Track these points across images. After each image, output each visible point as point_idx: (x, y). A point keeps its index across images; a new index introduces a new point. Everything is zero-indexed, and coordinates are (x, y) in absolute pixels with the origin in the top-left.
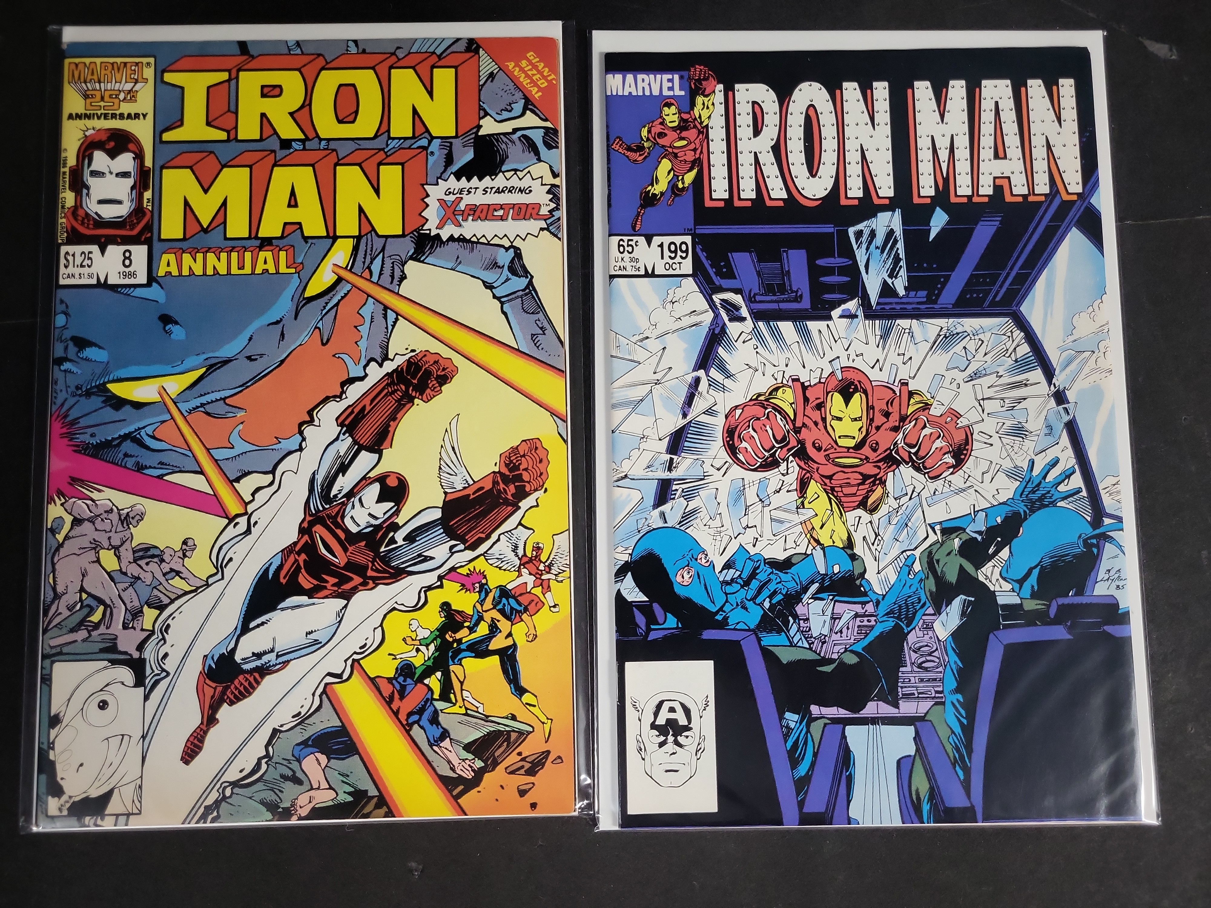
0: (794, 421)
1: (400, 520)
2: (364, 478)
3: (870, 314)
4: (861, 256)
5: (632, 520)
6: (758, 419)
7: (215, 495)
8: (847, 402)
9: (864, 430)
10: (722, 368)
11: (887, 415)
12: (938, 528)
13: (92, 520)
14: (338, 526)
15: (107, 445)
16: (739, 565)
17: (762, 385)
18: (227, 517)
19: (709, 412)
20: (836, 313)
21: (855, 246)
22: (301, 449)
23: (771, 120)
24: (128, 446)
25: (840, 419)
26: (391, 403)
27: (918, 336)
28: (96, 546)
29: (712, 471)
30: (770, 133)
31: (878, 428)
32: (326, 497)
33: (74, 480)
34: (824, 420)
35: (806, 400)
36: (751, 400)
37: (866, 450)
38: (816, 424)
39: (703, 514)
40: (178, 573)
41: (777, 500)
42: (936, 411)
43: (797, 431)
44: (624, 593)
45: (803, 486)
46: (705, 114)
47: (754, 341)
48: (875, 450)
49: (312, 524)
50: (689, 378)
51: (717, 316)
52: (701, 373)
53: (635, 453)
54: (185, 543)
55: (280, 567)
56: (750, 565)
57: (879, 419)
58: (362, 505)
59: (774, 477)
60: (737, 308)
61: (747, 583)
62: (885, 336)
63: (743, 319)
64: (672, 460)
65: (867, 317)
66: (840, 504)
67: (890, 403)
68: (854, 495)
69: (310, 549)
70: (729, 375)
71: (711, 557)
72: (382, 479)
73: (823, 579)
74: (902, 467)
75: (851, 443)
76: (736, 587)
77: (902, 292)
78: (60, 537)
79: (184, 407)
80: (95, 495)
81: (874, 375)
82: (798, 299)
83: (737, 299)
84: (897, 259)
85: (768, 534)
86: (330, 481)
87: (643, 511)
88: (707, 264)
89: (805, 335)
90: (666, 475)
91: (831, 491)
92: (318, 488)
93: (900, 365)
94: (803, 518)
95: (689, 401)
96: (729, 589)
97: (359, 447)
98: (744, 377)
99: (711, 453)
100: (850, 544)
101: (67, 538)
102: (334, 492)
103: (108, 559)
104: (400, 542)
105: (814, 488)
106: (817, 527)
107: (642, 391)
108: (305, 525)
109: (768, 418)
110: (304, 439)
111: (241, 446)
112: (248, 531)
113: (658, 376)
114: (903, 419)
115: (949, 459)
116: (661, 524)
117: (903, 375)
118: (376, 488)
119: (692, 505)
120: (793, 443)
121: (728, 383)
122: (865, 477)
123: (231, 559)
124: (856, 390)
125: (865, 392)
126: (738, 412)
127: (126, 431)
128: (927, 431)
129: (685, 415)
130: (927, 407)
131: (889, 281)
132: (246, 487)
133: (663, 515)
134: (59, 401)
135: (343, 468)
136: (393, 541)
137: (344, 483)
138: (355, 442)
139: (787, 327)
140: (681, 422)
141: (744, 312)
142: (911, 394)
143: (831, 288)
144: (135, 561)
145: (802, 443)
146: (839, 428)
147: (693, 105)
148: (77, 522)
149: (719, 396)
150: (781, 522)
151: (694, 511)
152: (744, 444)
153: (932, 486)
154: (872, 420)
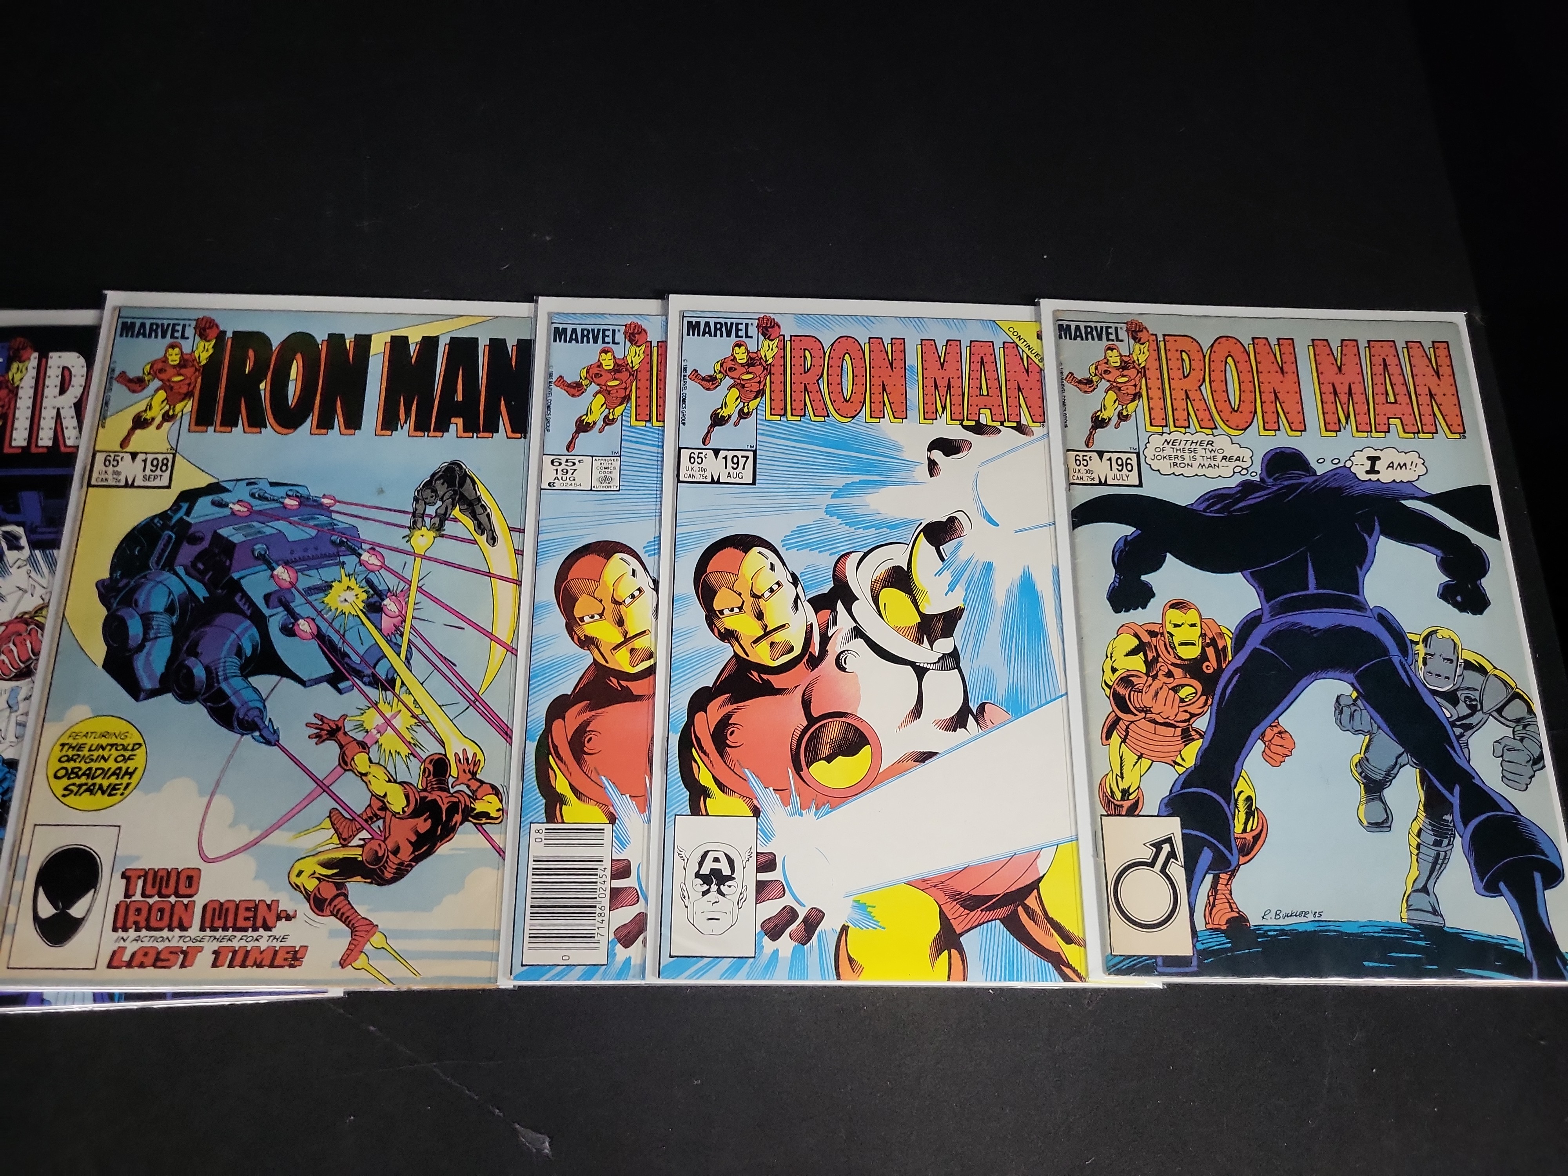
23: (78, 381)
30: (74, 392)
46: (17, 377)
147: (8, 369)
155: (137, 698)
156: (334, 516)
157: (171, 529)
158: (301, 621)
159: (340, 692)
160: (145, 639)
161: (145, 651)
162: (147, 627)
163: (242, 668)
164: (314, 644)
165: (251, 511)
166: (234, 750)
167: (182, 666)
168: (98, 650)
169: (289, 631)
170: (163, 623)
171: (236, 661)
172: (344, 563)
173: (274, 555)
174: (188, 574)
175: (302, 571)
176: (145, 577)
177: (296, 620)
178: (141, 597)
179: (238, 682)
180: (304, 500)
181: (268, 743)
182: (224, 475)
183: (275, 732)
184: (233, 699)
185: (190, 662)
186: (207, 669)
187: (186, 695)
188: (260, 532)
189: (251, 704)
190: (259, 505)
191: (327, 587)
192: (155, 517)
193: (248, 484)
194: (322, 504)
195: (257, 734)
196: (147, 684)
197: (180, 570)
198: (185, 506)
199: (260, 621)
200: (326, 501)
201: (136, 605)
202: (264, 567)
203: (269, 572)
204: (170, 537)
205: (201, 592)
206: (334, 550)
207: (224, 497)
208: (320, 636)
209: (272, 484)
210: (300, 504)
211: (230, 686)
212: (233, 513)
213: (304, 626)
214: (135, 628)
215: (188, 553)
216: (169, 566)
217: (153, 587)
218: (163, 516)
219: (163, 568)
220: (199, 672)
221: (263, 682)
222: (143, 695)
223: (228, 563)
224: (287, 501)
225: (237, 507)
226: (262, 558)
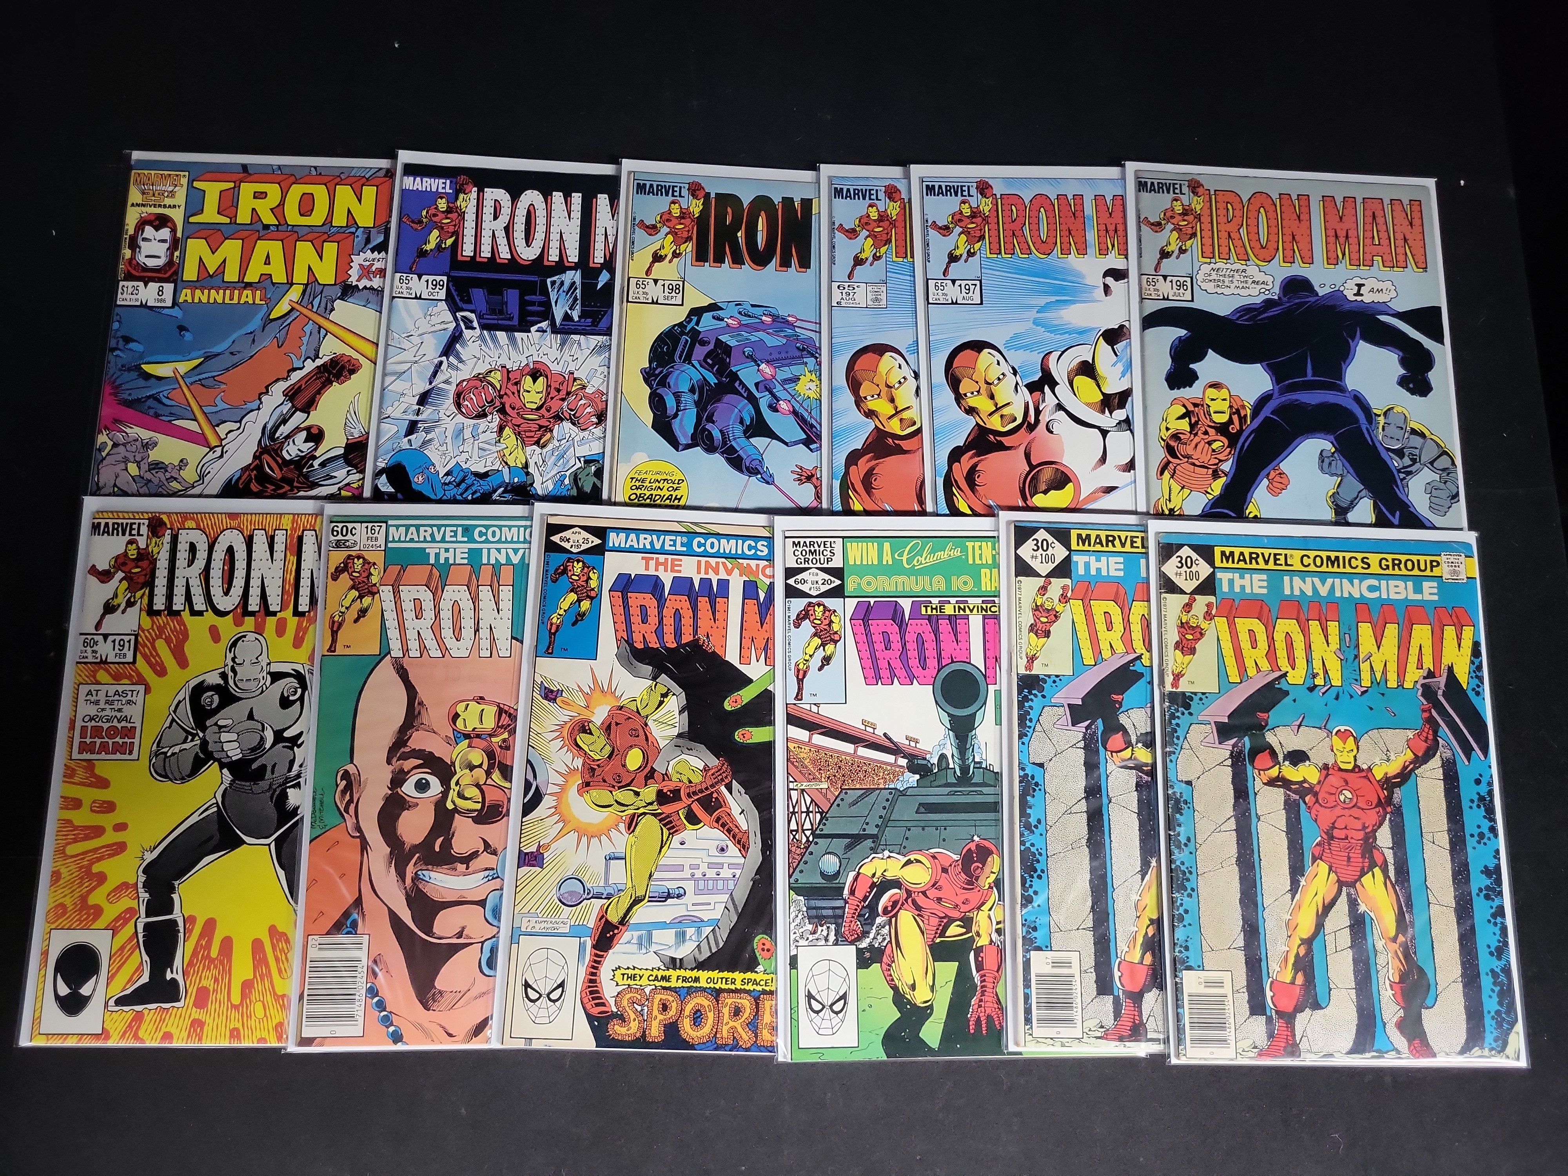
0: (499, 391)
2: (297, 428)
3: (555, 330)
4: (553, 296)
5: (390, 442)
7: (202, 433)
8: (534, 382)
9: (543, 400)
10: (458, 357)
11: (558, 391)
14: (278, 456)
15: (138, 401)
17: (482, 368)
18: (209, 447)
19: (446, 382)
20: (533, 329)
21: (550, 290)
22: (259, 409)
23: (506, 211)
24: (151, 403)
25: (529, 392)
26: (319, 383)
27: (583, 346)
29: (445, 417)
30: (504, 219)
31: (552, 398)
32: (272, 437)
33: (116, 421)
34: (519, 392)
35: (509, 379)
37: (543, 411)
38: (513, 393)
39: (436, 442)
41: (483, 437)
42: (589, 390)
43: (501, 397)
45: (501, 429)
47: (480, 342)
48: (548, 411)
49: (261, 453)
50: (436, 361)
51: (458, 325)
52: (444, 359)
53: (396, 404)
55: (240, 478)
57: (553, 393)
58: (294, 443)
59: (483, 423)
60: (471, 322)
62: (563, 344)
63: (474, 328)
64: (419, 409)
65: (553, 332)
66: (523, 442)
67: (562, 384)
69: (259, 468)
70: (461, 361)
72: (308, 429)
74: (564, 422)
75: (534, 406)
77: (576, 319)
79: (188, 381)
81: (555, 368)
82: (511, 319)
83: (471, 316)
84: (576, 299)
85: (475, 457)
86: (276, 428)
87: (398, 438)
88: (455, 294)
89: (513, 341)
90: (415, 418)
91: (518, 434)
92: (267, 432)
93: (570, 362)
94: (499, 449)
95: (435, 374)
97: (295, 409)
98: (470, 363)
99: (445, 407)
102: (277, 435)
103: (133, 469)
105: (507, 431)
107: (406, 367)
108: (258, 454)
110: (261, 403)
111: (221, 405)
112: (221, 456)
113: (417, 359)
114: (568, 394)
115: (595, 420)
116: (408, 447)
117: (571, 368)
118: (304, 434)
119: (429, 437)
120: (498, 404)
121: (460, 365)
122: (541, 427)
123: (209, 472)
124: (541, 375)
125: (547, 377)
126: (465, 383)
127: (151, 393)
128: (582, 402)
129: (431, 383)
130: (584, 387)
131: (569, 312)
132: (222, 429)
133: (410, 441)
134: (110, 374)
135: (284, 421)
137: (284, 430)
138: (293, 406)
139: (501, 335)
140: (428, 387)
141: (475, 324)
142: (575, 380)
143: (533, 314)
145: (503, 404)
146: (527, 397)
149: (454, 373)
150: (484, 450)
151: (430, 440)
152: (466, 403)
154: (549, 393)
155: (677, 450)
156: (797, 329)
157: (687, 334)
158: (781, 402)
159: (812, 451)
160: (678, 410)
161: (679, 417)
162: (678, 402)
163: (745, 432)
164: (792, 419)
165: (740, 325)
166: (746, 487)
167: (704, 429)
168: (647, 416)
169: (774, 408)
170: (689, 400)
171: (740, 427)
172: (806, 363)
173: (758, 355)
174: (701, 366)
175: (778, 367)
176: (672, 367)
177: (778, 401)
178: (671, 380)
179: (743, 442)
180: (775, 318)
181: (768, 483)
182: (718, 298)
183: (771, 476)
184: (741, 453)
185: (709, 426)
186: (721, 432)
187: (711, 449)
188: (748, 339)
189: (754, 457)
190: (745, 320)
191: (796, 380)
192: (675, 326)
193: (736, 305)
194: (788, 321)
195: (759, 476)
196: (683, 440)
197: (695, 363)
198: (695, 319)
199: (753, 400)
200: (790, 319)
201: (669, 387)
202: (753, 363)
203: (756, 367)
204: (687, 340)
205: (712, 380)
206: (798, 354)
207: (721, 313)
208: (795, 413)
209: (752, 306)
210: (773, 321)
211: (737, 443)
212: (728, 325)
213: (783, 405)
214: (670, 402)
215: (700, 352)
216: (688, 361)
217: (679, 375)
218: (680, 325)
219: (684, 361)
220: (716, 434)
221: (759, 442)
222: (681, 448)
223: (728, 360)
224: (764, 318)
225: (730, 321)
226: (750, 357)
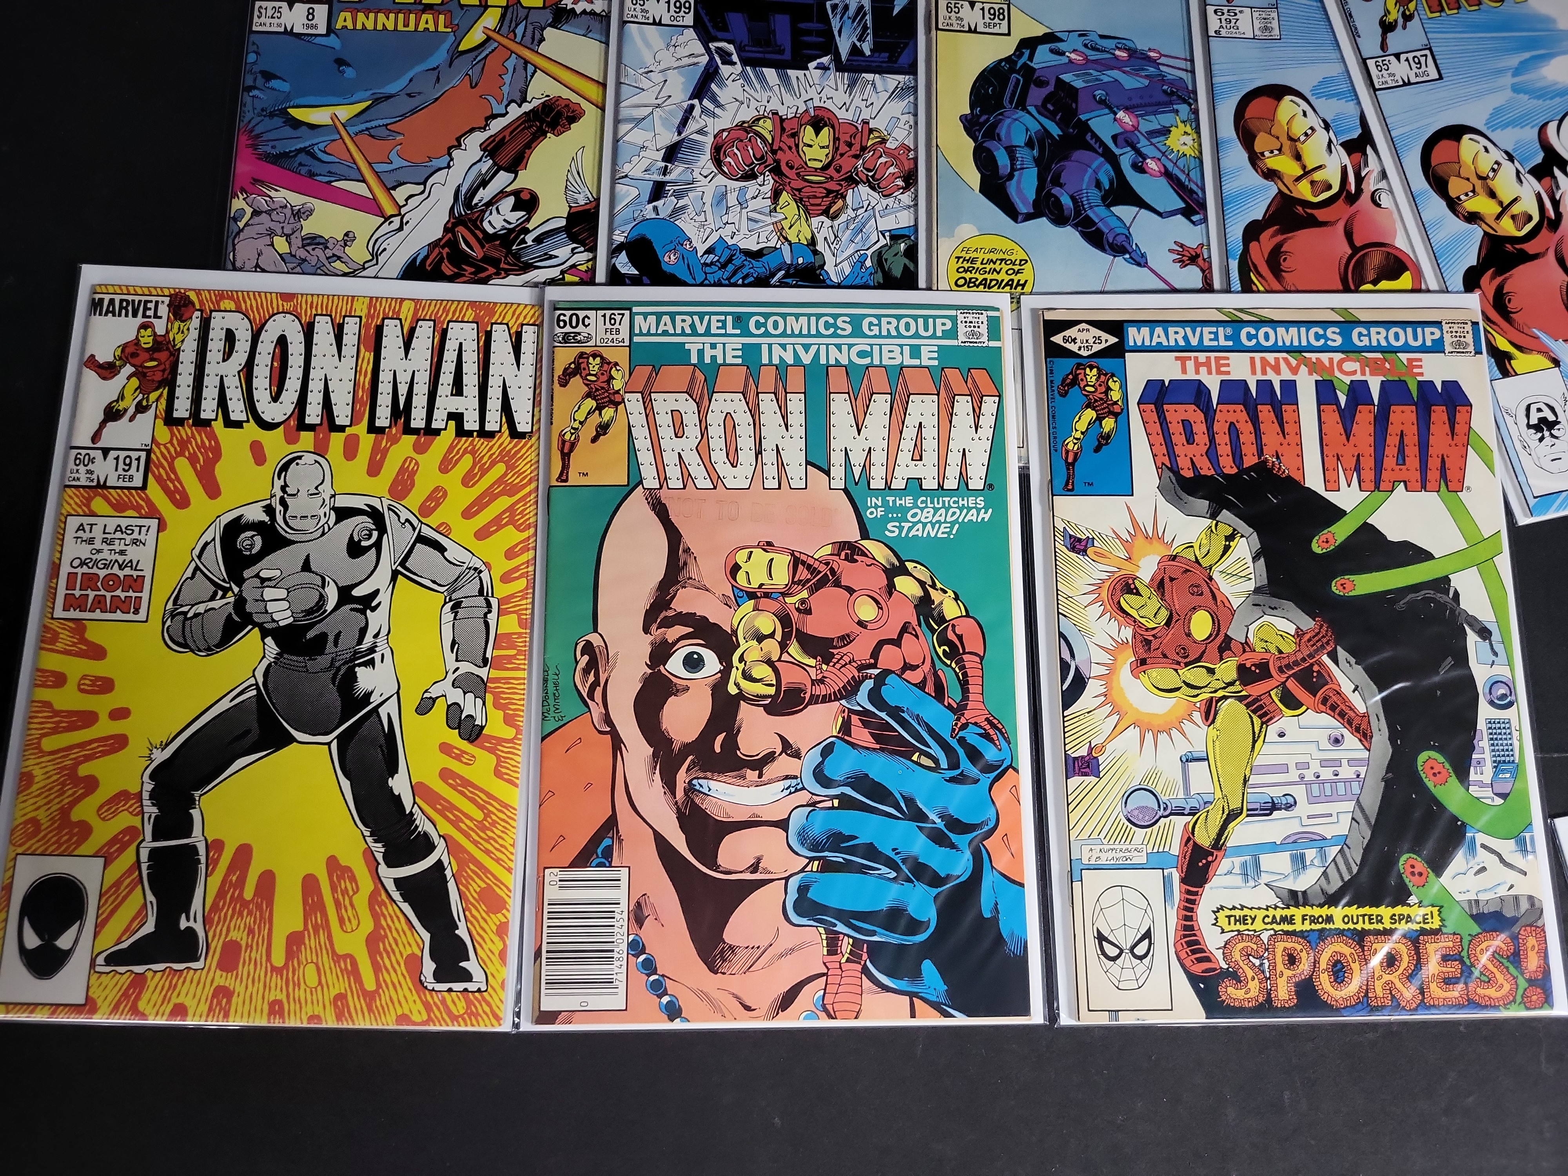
0: (772, 145)
1: (530, 226)
2: (501, 192)
3: (840, 68)
4: (835, 24)
5: (629, 210)
6: (742, 141)
7: (374, 199)
9: (830, 156)
10: (714, 99)
11: (850, 145)
12: (887, 234)
13: (269, 213)
14: (478, 228)
15: (285, 155)
16: (718, 251)
17: (746, 115)
18: (383, 216)
19: (701, 132)
20: (812, 65)
21: (831, 16)
22: (449, 167)
24: (302, 158)
25: (811, 146)
26: (527, 136)
27: (880, 88)
28: (271, 233)
29: (700, 178)
31: (842, 155)
32: (468, 203)
33: (256, 181)
34: (797, 146)
35: (783, 130)
36: (736, 126)
37: (831, 171)
38: (790, 148)
39: (690, 210)
40: (339, 258)
41: (753, 205)
43: (774, 152)
44: (619, 266)
45: (776, 195)
47: (741, 81)
48: (838, 171)
49: (455, 225)
50: (685, 105)
51: (712, 59)
52: (696, 102)
53: (635, 159)
54: (346, 234)
55: (426, 257)
56: (727, 253)
57: (843, 148)
58: (498, 212)
60: (730, 55)
61: (724, 266)
62: (852, 85)
63: (735, 63)
64: (666, 167)
65: (837, 69)
67: (853, 136)
68: (819, 205)
69: (452, 244)
70: (719, 105)
71: (694, 244)
72: (516, 193)
73: (789, 268)
75: (819, 165)
76: (715, 268)
77: (867, 53)
78: (241, 224)
79: (352, 130)
80: (273, 193)
82: (782, 52)
83: (731, 48)
84: (865, 27)
85: (744, 230)
86: (472, 192)
87: (640, 204)
88: (706, 19)
89: (786, 81)
90: (661, 178)
91: (799, 201)
92: (462, 197)
93: (864, 108)
94: (774, 220)
95: (684, 122)
96: (708, 269)
97: (498, 168)
98: (732, 108)
99: (701, 164)
100: (813, 242)
101: (246, 225)
102: (475, 201)
103: (281, 245)
104: (530, 243)
105: (785, 197)
106: (786, 227)
107: (645, 111)
108: (450, 225)
109: (750, 140)
110: (452, 159)
111: (398, 162)
112: (401, 228)
113: (659, 101)
114: (863, 149)
116: (654, 216)
117: (865, 115)
118: (511, 200)
119: (681, 203)
120: (770, 161)
121: (718, 111)
122: (829, 192)
123: (385, 249)
126: (725, 134)
127: (302, 146)
129: (680, 133)
131: (858, 44)
132: (400, 194)
133: (655, 209)
134: (246, 120)
135: (484, 183)
136: (523, 241)
137: (484, 195)
138: (495, 164)
139: (770, 73)
140: (676, 138)
141: (735, 58)
143: (811, 46)
144: (303, 246)
145: (777, 162)
146: (809, 153)
148: (256, 213)
149: (710, 121)
150: (756, 221)
151: (684, 208)
152: (728, 159)
153: (885, 202)
155: (1016, 221)
156: (1161, 67)
157: (1018, 72)
158: (1148, 161)
159: (1193, 223)
160: (1013, 169)
161: (1015, 179)
162: (1013, 159)
163: (1104, 199)
164: (1163, 181)
165: (1087, 61)
166: (1110, 269)
167: (1050, 195)
168: (974, 178)
169: (1140, 168)
170: (1026, 156)
171: (1096, 191)
172: (1177, 112)
173: (1113, 100)
174: (1039, 113)
175: (1141, 116)
176: (1001, 114)
177: (1145, 159)
178: (1003, 131)
179: (1102, 211)
180: (1133, 53)
181: (1139, 264)
182: (1058, 26)
183: (1143, 256)
184: (1100, 225)
185: (1056, 191)
186: (1072, 198)
187: (1060, 220)
188: (1097, 80)
189: (1119, 231)
190: (1093, 55)
191: (1165, 132)
192: (1001, 61)
193: (1080, 35)
194: (1149, 57)
195: (1127, 256)
196: (1022, 208)
197: (1032, 109)
198: (1027, 53)
199: (1112, 158)
200: (1152, 54)
201: (1000, 139)
202: (1107, 111)
203: (1112, 116)
204: (1018, 80)
205: (1055, 130)
206: (1165, 98)
207: (1061, 46)
208: (1167, 174)
209: (1102, 37)
210: (1130, 56)
211: (1095, 213)
212: (1071, 61)
213: (1152, 164)
214: (1002, 159)
215: (1036, 95)
216: (1022, 105)
217: (1011, 124)
218: (1008, 59)
219: (1016, 107)
220: (1066, 200)
221: (1124, 212)
222: (1020, 218)
223: (1074, 105)
224: (1117, 53)
225: (1073, 56)
226: (1103, 103)
